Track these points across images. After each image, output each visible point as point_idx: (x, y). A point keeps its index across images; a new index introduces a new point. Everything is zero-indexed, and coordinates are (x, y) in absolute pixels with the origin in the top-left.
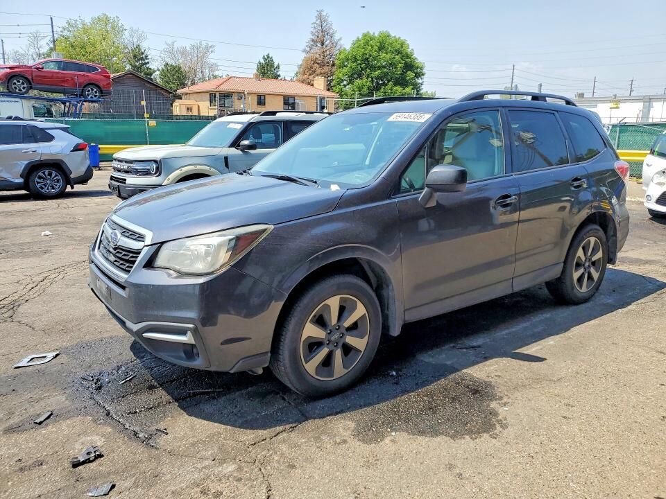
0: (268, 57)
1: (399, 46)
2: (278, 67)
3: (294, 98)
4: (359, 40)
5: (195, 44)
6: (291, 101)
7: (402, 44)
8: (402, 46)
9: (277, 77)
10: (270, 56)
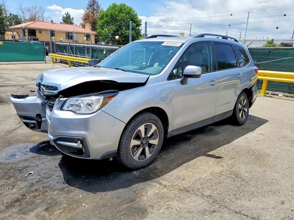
0: (68, 14)
1: (129, 10)
2: (73, 19)
3: (72, 33)
4: (110, 6)
5: (34, 6)
6: (70, 35)
7: (130, 10)
8: (130, 11)
9: (72, 24)
10: (69, 13)
